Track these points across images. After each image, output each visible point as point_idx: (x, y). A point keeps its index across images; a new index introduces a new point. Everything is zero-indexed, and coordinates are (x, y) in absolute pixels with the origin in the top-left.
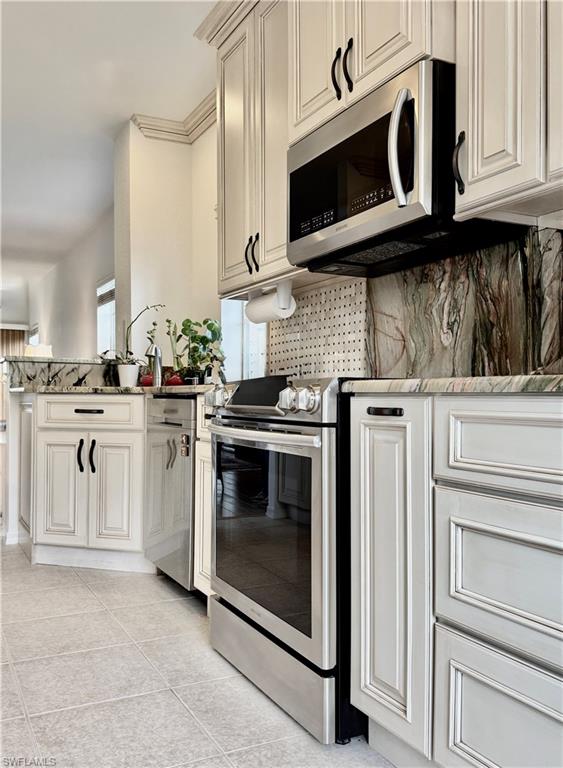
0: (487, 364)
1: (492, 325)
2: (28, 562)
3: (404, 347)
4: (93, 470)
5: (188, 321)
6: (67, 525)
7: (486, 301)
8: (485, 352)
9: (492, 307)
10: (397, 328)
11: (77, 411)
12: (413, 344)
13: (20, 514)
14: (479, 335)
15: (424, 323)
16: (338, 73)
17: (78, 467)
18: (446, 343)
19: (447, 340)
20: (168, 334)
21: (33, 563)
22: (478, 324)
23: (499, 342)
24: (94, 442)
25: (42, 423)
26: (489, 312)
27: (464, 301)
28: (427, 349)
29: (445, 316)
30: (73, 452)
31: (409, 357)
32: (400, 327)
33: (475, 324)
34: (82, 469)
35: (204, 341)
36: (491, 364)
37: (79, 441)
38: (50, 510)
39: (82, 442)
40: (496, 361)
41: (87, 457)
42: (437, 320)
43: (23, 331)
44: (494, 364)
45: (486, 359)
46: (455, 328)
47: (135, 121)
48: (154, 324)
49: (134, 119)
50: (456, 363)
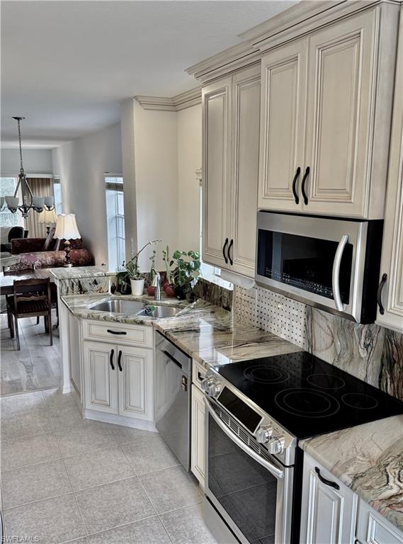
0: (389, 384)
1: (395, 362)
2: (80, 417)
3: (333, 341)
4: (121, 370)
5: (178, 252)
6: (105, 401)
7: (392, 344)
8: (389, 376)
9: (395, 349)
10: (328, 326)
11: (109, 331)
12: (339, 343)
13: (71, 376)
14: (385, 361)
15: (348, 335)
16: (298, 187)
17: (111, 367)
18: (363, 356)
19: (364, 354)
20: (164, 259)
21: (84, 418)
22: (385, 355)
23: (398, 375)
24: (120, 352)
25: (86, 336)
26: (393, 352)
27: (376, 335)
28: (349, 352)
29: (363, 338)
30: (107, 357)
31: (336, 350)
32: (330, 326)
33: (383, 355)
34: (113, 368)
35: (189, 268)
36: (392, 385)
37: (111, 350)
38: (94, 390)
39: (113, 351)
40: (396, 385)
41: (116, 361)
42: (357, 337)
43: (49, 179)
44: (394, 386)
45: (389, 380)
46: (369, 349)
47: (137, 99)
48: (154, 252)
49: (136, 97)
50: (369, 372)
